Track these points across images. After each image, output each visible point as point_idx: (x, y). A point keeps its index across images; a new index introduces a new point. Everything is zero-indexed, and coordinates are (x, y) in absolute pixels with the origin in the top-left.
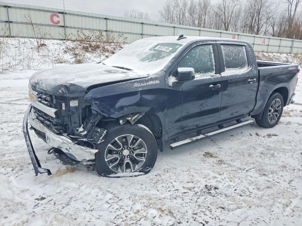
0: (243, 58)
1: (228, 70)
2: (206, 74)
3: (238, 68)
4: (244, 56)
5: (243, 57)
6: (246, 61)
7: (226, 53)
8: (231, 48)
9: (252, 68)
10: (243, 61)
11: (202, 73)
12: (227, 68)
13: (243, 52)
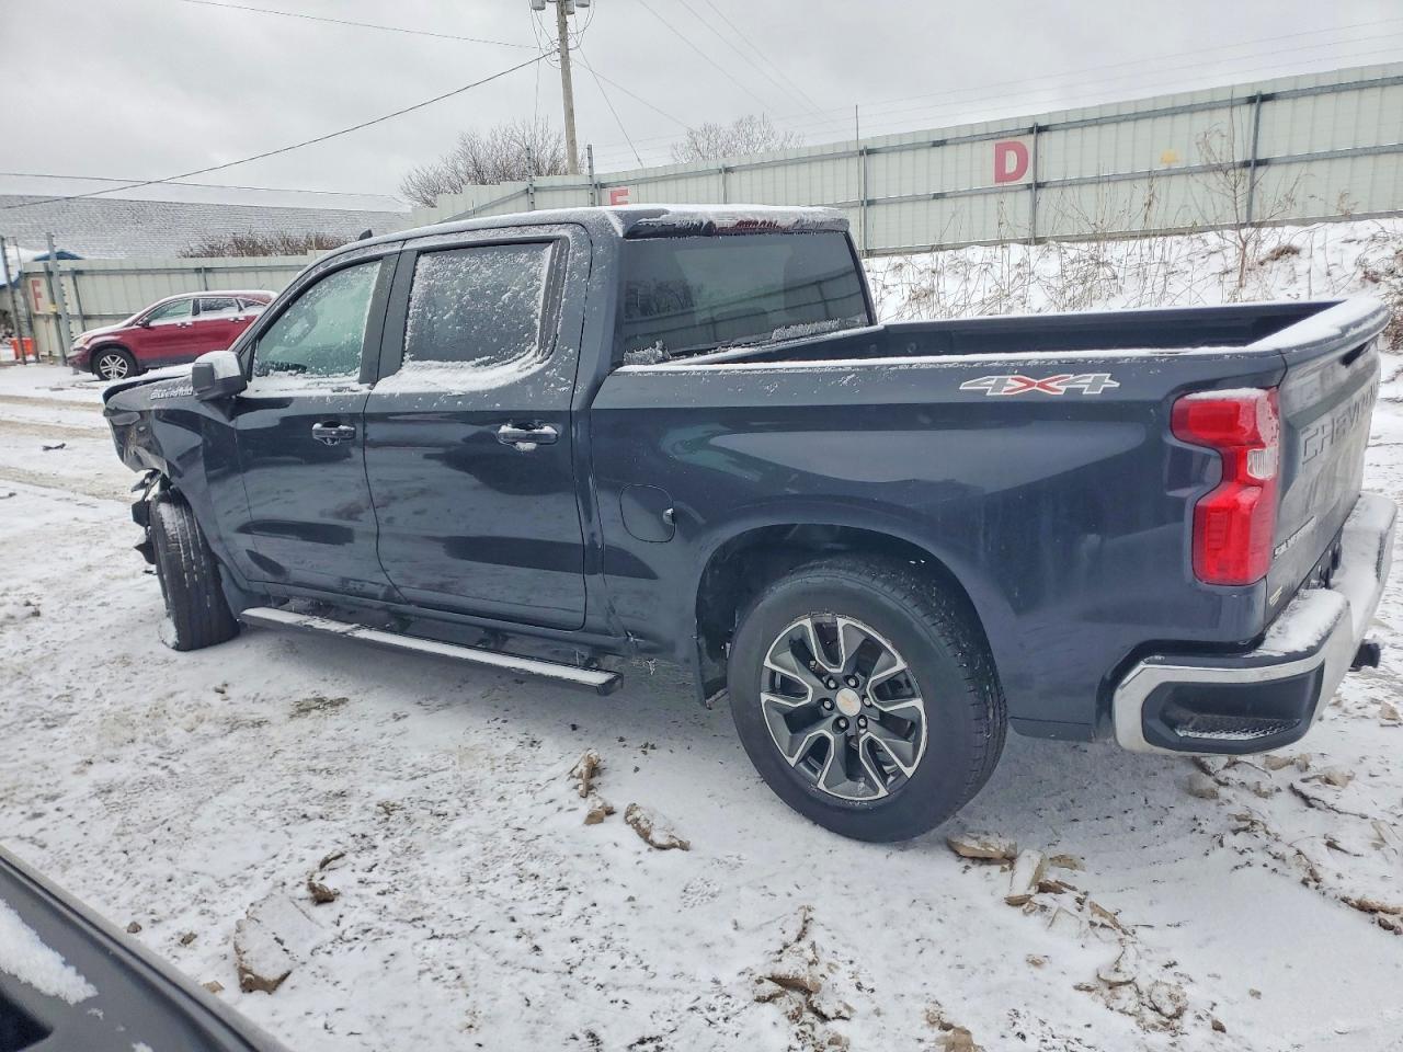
0: (519, 310)
1: (416, 368)
2: (326, 380)
3: (466, 364)
4: (532, 296)
5: (522, 302)
6: (530, 327)
7: (430, 290)
8: (466, 262)
9: (548, 368)
10: (514, 326)
11: (315, 375)
12: (413, 359)
13: (535, 277)
